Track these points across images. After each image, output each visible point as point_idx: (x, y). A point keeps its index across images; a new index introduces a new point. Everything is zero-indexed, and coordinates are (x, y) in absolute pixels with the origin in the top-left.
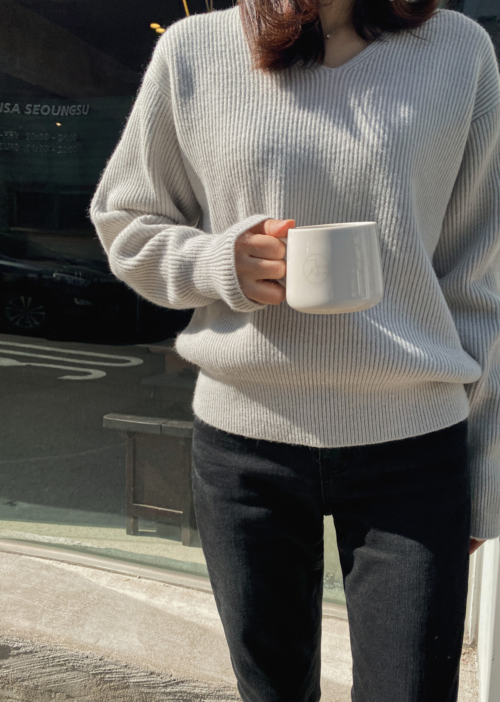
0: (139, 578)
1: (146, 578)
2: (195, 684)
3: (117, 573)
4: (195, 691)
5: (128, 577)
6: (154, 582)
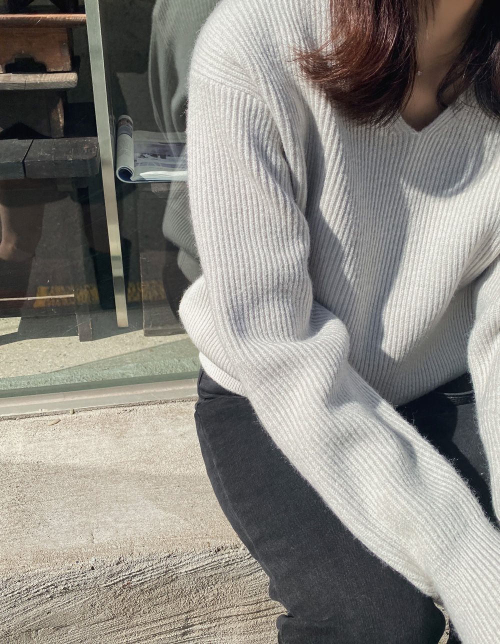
0: (74, 413)
1: (86, 410)
3: (29, 417)
5: (56, 418)
6: (103, 411)
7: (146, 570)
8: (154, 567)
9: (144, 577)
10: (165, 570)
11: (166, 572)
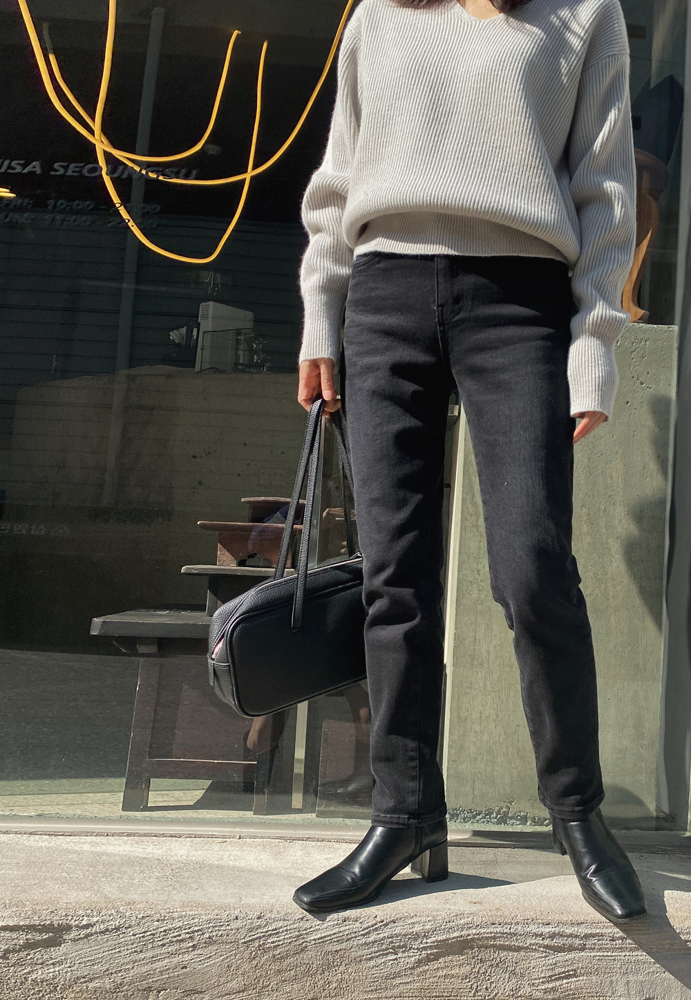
2: (412, 921)
4: (414, 929)
7: (281, 930)
8: (289, 928)
9: (278, 939)
10: (297, 933)
11: (299, 936)
